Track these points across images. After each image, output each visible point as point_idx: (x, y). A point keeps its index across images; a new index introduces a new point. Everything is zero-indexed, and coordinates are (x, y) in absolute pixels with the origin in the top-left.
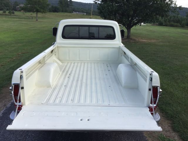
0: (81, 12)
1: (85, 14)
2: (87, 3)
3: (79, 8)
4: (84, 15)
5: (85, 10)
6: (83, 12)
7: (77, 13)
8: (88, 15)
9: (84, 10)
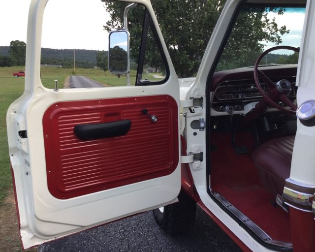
0: (52, 64)
1: (61, 66)
2: (60, 50)
3: (48, 58)
4: (59, 67)
5: (59, 61)
6: (55, 63)
7: (46, 65)
8: (68, 68)
9: (56, 61)
